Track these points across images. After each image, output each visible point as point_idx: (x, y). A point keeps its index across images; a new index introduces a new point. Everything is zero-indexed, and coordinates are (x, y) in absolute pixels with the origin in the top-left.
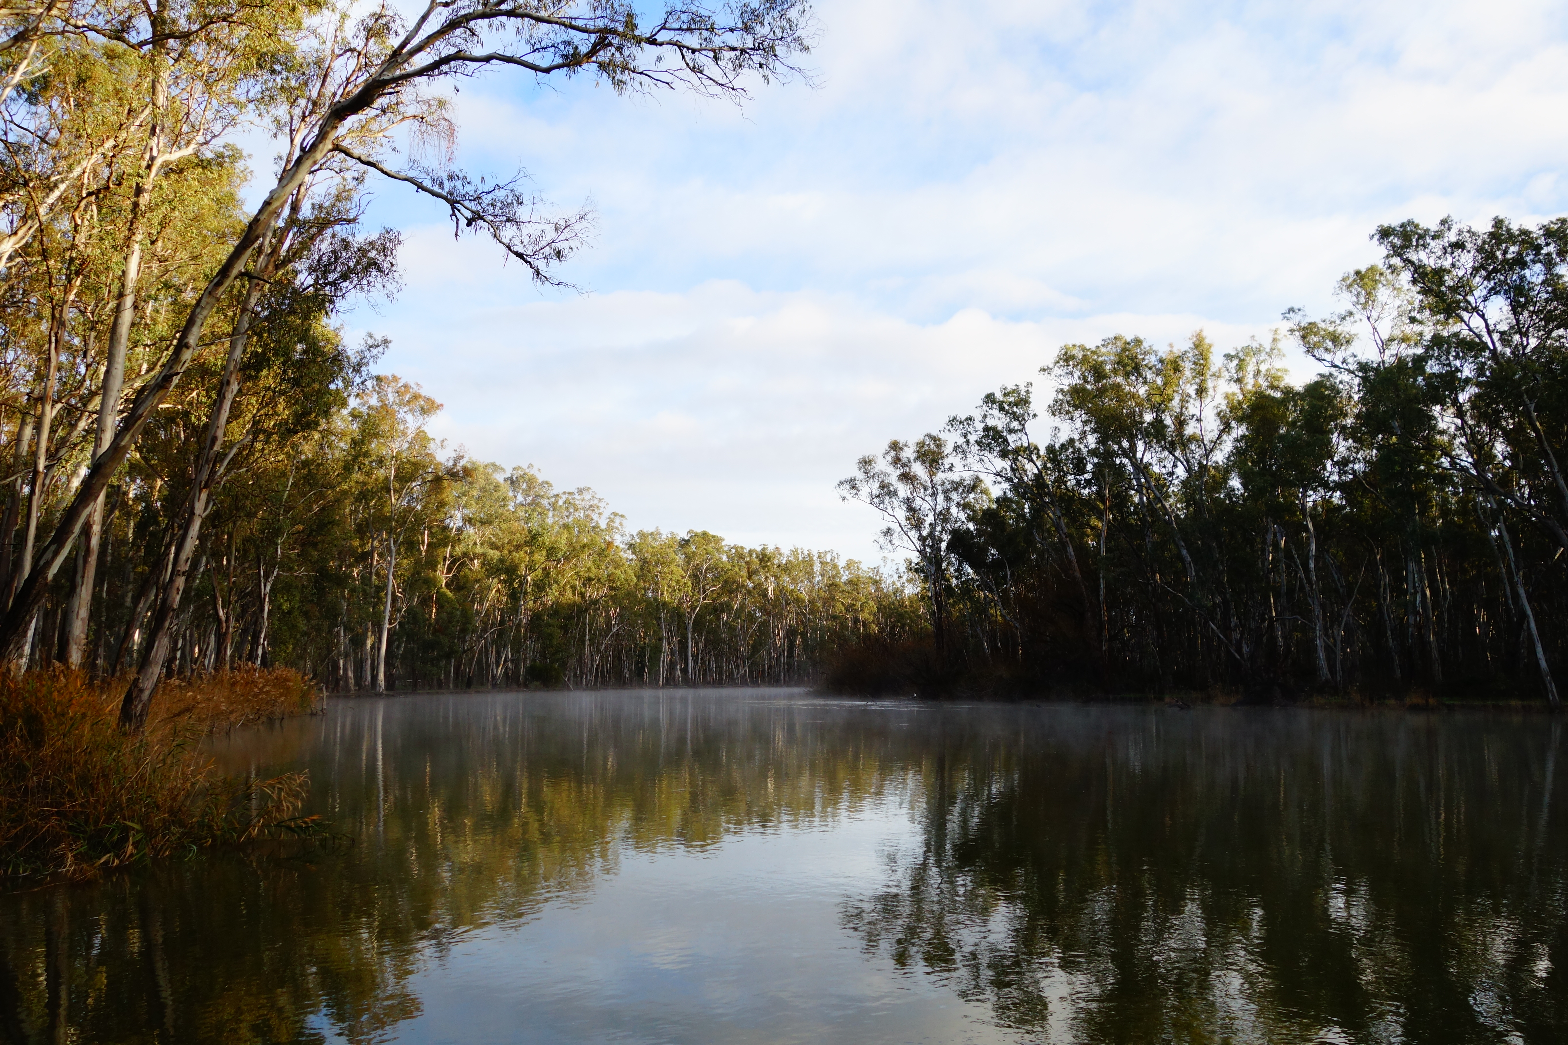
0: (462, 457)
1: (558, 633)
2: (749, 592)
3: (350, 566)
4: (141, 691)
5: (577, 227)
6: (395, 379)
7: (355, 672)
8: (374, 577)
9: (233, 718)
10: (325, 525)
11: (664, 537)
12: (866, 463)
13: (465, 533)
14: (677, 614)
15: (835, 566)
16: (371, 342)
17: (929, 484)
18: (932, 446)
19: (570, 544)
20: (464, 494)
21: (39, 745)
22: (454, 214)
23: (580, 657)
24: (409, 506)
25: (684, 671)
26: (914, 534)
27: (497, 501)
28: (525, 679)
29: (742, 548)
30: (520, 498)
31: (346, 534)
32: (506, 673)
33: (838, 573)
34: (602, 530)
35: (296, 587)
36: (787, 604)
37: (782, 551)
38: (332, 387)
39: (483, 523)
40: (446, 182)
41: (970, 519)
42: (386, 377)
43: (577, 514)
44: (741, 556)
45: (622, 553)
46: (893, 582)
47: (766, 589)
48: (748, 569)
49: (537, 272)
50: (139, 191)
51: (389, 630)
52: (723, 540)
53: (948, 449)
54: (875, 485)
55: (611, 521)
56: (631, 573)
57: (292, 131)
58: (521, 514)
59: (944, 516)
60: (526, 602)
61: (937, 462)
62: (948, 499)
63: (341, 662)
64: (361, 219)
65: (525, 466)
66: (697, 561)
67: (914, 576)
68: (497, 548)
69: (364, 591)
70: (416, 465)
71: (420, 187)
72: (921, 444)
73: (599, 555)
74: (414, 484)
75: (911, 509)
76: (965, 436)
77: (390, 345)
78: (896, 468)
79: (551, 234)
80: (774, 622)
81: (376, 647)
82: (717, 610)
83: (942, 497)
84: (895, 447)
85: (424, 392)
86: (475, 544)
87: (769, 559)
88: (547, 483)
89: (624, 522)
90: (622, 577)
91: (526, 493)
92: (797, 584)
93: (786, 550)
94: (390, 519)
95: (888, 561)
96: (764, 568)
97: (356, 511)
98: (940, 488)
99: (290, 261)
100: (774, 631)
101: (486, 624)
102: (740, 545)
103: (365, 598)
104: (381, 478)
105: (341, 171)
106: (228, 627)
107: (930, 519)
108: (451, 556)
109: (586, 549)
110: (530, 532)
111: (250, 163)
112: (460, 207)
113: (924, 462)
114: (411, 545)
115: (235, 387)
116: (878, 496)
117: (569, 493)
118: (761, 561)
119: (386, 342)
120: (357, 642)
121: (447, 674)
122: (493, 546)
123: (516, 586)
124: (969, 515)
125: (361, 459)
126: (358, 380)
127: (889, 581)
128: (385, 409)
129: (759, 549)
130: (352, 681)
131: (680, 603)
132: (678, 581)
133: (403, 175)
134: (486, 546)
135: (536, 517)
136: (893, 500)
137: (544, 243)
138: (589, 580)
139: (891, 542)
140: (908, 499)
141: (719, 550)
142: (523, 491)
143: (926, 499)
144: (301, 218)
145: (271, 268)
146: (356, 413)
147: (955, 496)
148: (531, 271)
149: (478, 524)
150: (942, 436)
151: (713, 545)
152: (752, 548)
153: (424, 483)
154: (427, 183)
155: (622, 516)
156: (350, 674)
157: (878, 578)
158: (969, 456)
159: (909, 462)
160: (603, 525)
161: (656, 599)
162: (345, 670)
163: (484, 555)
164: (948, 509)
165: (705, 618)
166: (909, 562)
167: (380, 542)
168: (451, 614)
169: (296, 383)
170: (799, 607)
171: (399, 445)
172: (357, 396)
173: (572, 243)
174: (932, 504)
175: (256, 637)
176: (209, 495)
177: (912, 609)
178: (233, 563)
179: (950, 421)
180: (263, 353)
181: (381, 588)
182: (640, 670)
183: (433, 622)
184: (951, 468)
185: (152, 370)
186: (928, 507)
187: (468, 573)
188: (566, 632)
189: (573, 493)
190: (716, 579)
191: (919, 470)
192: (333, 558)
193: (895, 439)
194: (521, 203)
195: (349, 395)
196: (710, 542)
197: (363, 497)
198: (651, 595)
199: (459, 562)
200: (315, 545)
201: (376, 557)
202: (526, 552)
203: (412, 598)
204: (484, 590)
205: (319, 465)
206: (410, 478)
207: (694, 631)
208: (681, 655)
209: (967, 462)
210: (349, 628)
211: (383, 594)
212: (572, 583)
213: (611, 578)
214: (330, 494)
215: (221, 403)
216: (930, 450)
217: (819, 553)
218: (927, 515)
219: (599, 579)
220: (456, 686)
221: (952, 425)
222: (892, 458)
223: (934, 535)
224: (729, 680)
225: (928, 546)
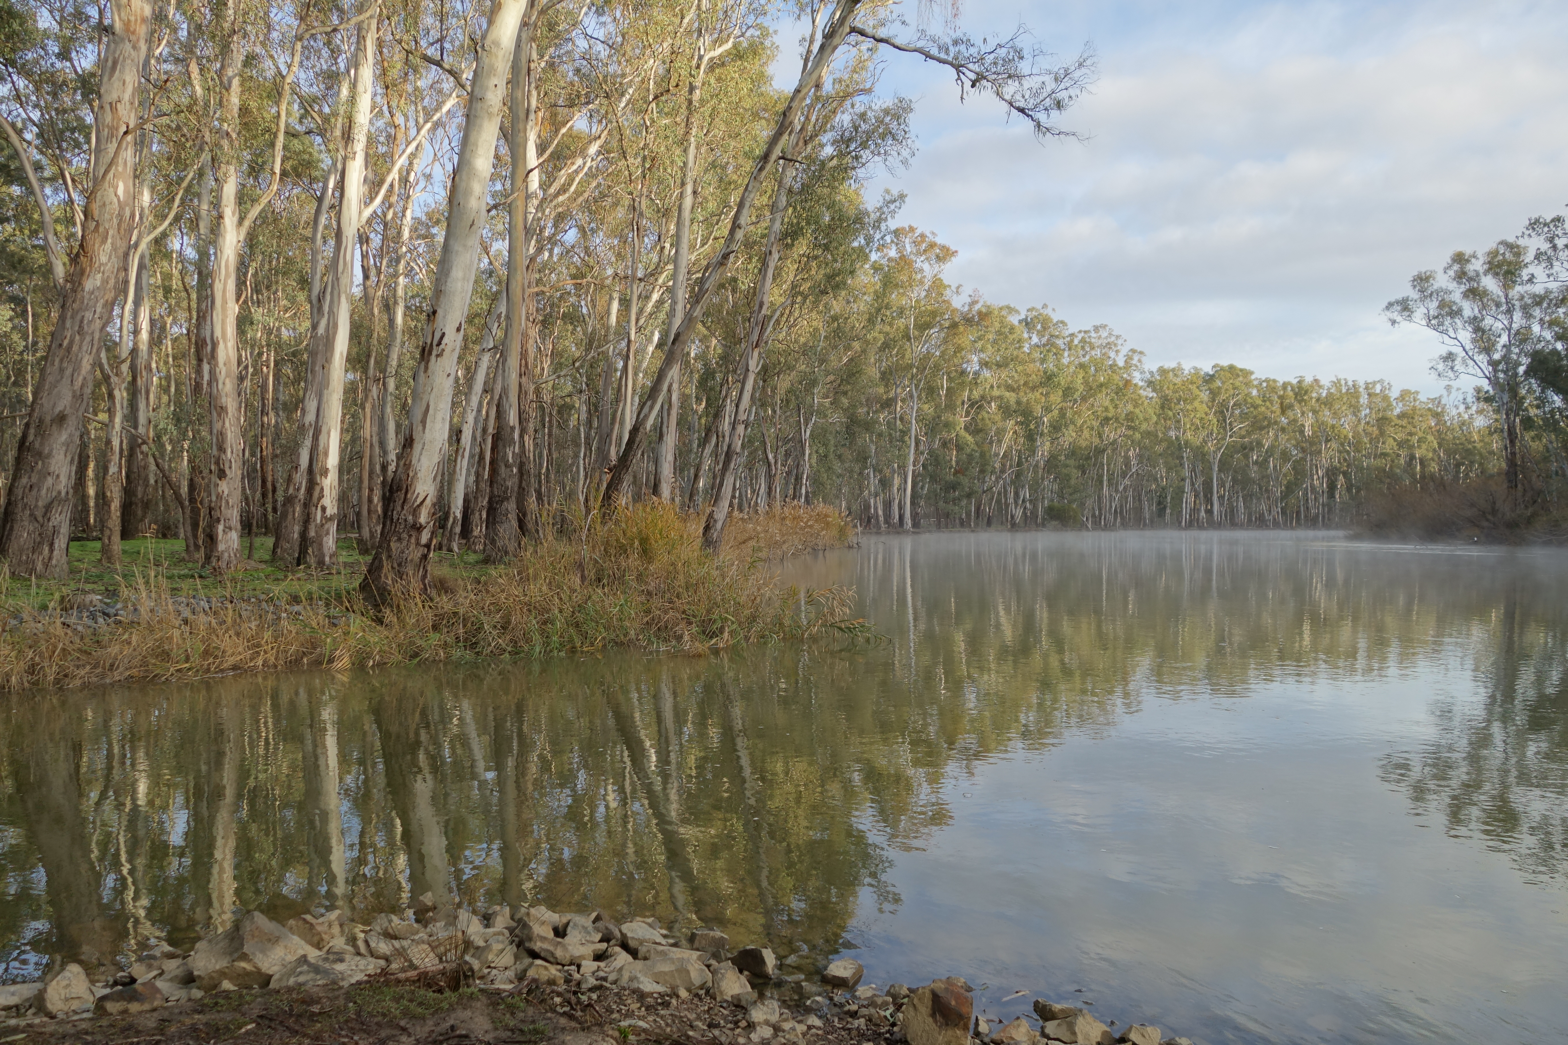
0: (977, 302)
1: (1075, 473)
2: (1283, 430)
3: (876, 412)
4: (715, 521)
5: (1076, 75)
6: (912, 229)
7: (884, 511)
8: (898, 422)
9: (785, 547)
10: (854, 374)
11: (1186, 372)
12: (1422, 281)
13: (981, 376)
14: (1200, 455)
15: (1386, 398)
16: (888, 198)
17: (1504, 300)
18: (1507, 255)
19: (1086, 382)
20: (980, 338)
22: (959, 78)
23: (1099, 498)
24: (928, 353)
25: (1209, 512)
26: (1482, 359)
27: (1012, 343)
28: (1044, 519)
29: (1274, 381)
30: (1035, 339)
31: (872, 381)
32: (1024, 513)
33: (1389, 405)
34: (1120, 368)
35: (831, 433)
36: (1328, 440)
37: (1322, 383)
38: (855, 244)
39: (999, 365)
40: (951, 48)
41: (1559, 337)
42: (903, 229)
43: (1093, 353)
44: (1273, 389)
45: (1141, 392)
46: (1459, 414)
47: (1303, 426)
48: (1282, 404)
49: (1039, 125)
50: (692, 89)
51: (914, 471)
52: (1252, 373)
53: (1529, 257)
54: (1433, 305)
55: (1129, 358)
56: (1151, 411)
57: (813, 11)
58: (1036, 355)
59: (1522, 337)
60: (1042, 444)
61: (1513, 274)
62: (1528, 316)
63: (872, 501)
64: (877, 88)
65: (1039, 307)
66: (1223, 397)
67: (1485, 405)
68: (1013, 390)
69: (890, 435)
70: (934, 314)
71: (928, 56)
72: (1494, 254)
73: (1117, 393)
74: (932, 331)
75: (1478, 330)
76: (1551, 240)
77: (906, 199)
78: (1460, 283)
79: (1051, 85)
80: (1311, 460)
81: (902, 489)
82: (1246, 450)
83: (1520, 314)
84: (1460, 259)
85: (939, 240)
86: (992, 387)
87: (1306, 392)
88: (1062, 322)
89: (1144, 359)
90: (1141, 416)
91: (1041, 334)
92: (1340, 419)
93: (1325, 381)
94: (911, 366)
95: (1453, 391)
96: (1300, 402)
97: (880, 360)
98: (1517, 304)
99: (817, 136)
100: (1311, 470)
101: (1003, 465)
102: (1272, 378)
103: (891, 442)
104: (902, 327)
105: (857, 44)
106: (776, 469)
107: (1504, 339)
108: (969, 400)
109: (1103, 389)
110: (1045, 373)
111: (776, 39)
112: (964, 70)
113: (1496, 274)
114: (931, 391)
115: (776, 256)
116: (1437, 317)
117: (1085, 332)
118: (1296, 394)
119: (902, 197)
120: (885, 483)
121: (968, 513)
122: (1009, 388)
123: (1033, 427)
124: (1556, 333)
125: (883, 311)
126: (878, 236)
127: (1454, 412)
128: (904, 262)
129: (1295, 381)
130: (882, 519)
131: (1205, 442)
132: (1201, 419)
133: (912, 46)
134: (1003, 389)
135: (1051, 357)
136: (1457, 320)
137: (1045, 95)
138: (1107, 419)
139: (1452, 368)
140: (1475, 318)
141: (1248, 384)
142: (1038, 331)
143: (1499, 317)
144: (824, 94)
145: (801, 143)
146: (877, 266)
147: (1537, 312)
148: (1032, 124)
149: (994, 367)
150: (1521, 242)
151: (1241, 379)
152: (1286, 380)
153: (942, 329)
154: (934, 51)
155: (1141, 353)
156: (880, 512)
157: (1439, 410)
158: (1555, 263)
159: (1478, 275)
160: (1121, 363)
161: (1177, 438)
162: (876, 509)
163: (1000, 398)
164: (1529, 328)
165: (1232, 457)
166: (1478, 390)
167: (903, 389)
168: (970, 456)
169: (826, 248)
170: (1342, 444)
171: (917, 293)
172: (878, 250)
173: (1072, 92)
174: (1506, 322)
175: (798, 478)
176: (760, 353)
177: (1482, 444)
178: (778, 412)
179: (1530, 224)
180: (798, 223)
181: (904, 433)
182: (1161, 512)
183: (954, 463)
184: (1531, 280)
185: (706, 244)
186: (1500, 326)
187: (986, 416)
188: (1084, 473)
189: (1089, 331)
190: (1244, 417)
191: (1490, 283)
192: (861, 404)
193: (1459, 249)
194: (1022, 58)
195: (871, 251)
196: (1238, 376)
197: (886, 346)
198: (1172, 434)
199: (976, 405)
200: (845, 393)
201: (900, 403)
202: (1042, 394)
203: (933, 441)
204: (1000, 432)
205: (846, 319)
206: (928, 326)
207: (1220, 470)
208: (1205, 496)
209: (1553, 271)
210: (877, 469)
211: (907, 438)
212: (1089, 423)
213: (1130, 417)
214: (856, 345)
215: (766, 271)
216: (1505, 260)
217: (1367, 384)
218: (1500, 336)
219: (1117, 419)
220: (977, 525)
221: (1534, 229)
222: (1456, 272)
223: (1509, 358)
224: (1260, 522)
225: (1502, 371)
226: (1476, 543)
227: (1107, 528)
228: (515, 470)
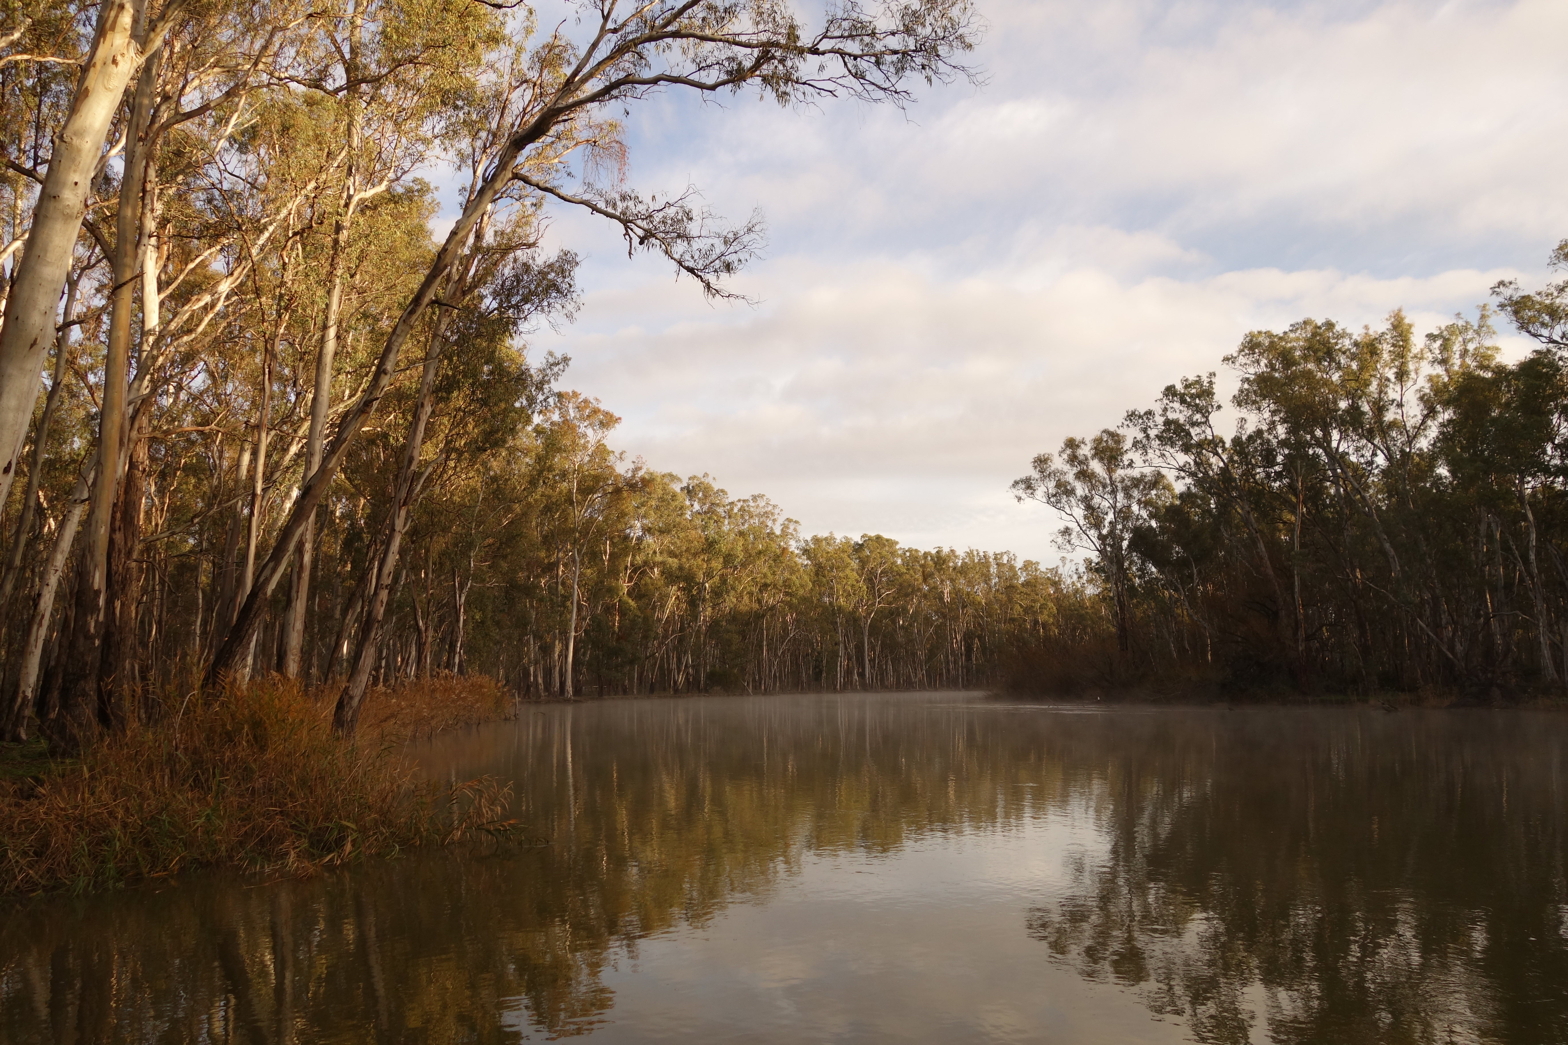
0: (640, 468)
1: (737, 639)
2: (925, 596)
3: (537, 577)
4: (351, 698)
5: (746, 239)
6: (575, 394)
7: (544, 679)
8: (560, 587)
9: (433, 723)
10: (514, 538)
11: (838, 541)
12: (1041, 462)
13: (644, 542)
14: (853, 619)
15: (1012, 568)
16: (551, 360)
17: (1108, 482)
18: (1110, 442)
19: (746, 550)
20: (643, 505)
21: (263, 749)
22: (627, 234)
23: (759, 663)
24: (591, 517)
25: (862, 675)
26: (1093, 533)
27: (674, 510)
28: (706, 685)
29: (916, 551)
30: (697, 507)
31: (533, 545)
32: (687, 679)
33: (1015, 574)
34: (777, 537)
35: (489, 598)
36: (964, 607)
37: (957, 553)
38: (517, 405)
39: (661, 532)
40: (619, 203)
41: (1152, 516)
42: (567, 394)
43: (752, 521)
44: (916, 559)
45: (797, 559)
46: (1073, 582)
47: (942, 592)
48: (923, 572)
49: (708, 286)
50: (338, 228)
51: (575, 637)
52: (897, 543)
53: (1128, 444)
54: (1051, 484)
55: (785, 528)
56: (806, 578)
57: (474, 162)
58: (698, 522)
59: (1124, 514)
60: (704, 610)
61: (1116, 459)
62: (1128, 496)
63: (532, 669)
64: (540, 243)
65: (700, 475)
66: (871, 565)
67: (1095, 576)
68: (676, 556)
69: (551, 600)
70: (597, 478)
71: (595, 209)
72: (1098, 441)
73: (775, 561)
74: (595, 496)
75: (1089, 507)
76: (1145, 430)
77: (570, 363)
78: (1072, 465)
79: (720, 248)
80: (951, 625)
81: (564, 655)
82: (893, 614)
83: (1122, 495)
84: (1071, 444)
85: (603, 407)
86: (655, 552)
87: (944, 562)
88: (722, 491)
89: (799, 528)
90: (797, 582)
91: (702, 502)
92: (974, 587)
93: (961, 552)
94: (574, 530)
95: (1067, 562)
96: (939, 571)
97: (542, 524)
98: (1119, 485)
99: (476, 287)
100: (951, 634)
101: (666, 631)
102: (914, 548)
103: (552, 608)
104: (565, 491)
105: (520, 198)
106: (427, 637)
107: (1110, 517)
108: (632, 565)
109: (762, 556)
110: (707, 539)
111: (436, 195)
112: (633, 226)
113: (1102, 459)
114: (594, 556)
115: (428, 409)
116: (1055, 495)
117: (744, 501)
118: (936, 563)
119: (566, 360)
120: (546, 650)
121: (631, 679)
122: (672, 554)
123: (695, 593)
124: (1151, 512)
125: (545, 473)
126: (541, 397)
127: (1069, 581)
128: (567, 426)
129: (934, 552)
130: (541, 687)
131: (856, 608)
132: (853, 586)
133: (578, 198)
134: (665, 555)
135: (712, 524)
136: (1071, 499)
137: (714, 257)
138: (766, 585)
139: (1069, 541)
140: (1086, 497)
141: (893, 554)
142: (699, 499)
143: (1105, 496)
144: (484, 245)
145: (458, 294)
146: (539, 429)
147: (1136, 493)
148: (702, 285)
149: (657, 533)
150: (1121, 432)
151: (887, 548)
152: (927, 550)
153: (605, 494)
154: (601, 205)
155: (796, 522)
156: (540, 680)
157: (1057, 579)
158: (1149, 451)
159: (1087, 459)
160: (778, 532)
161: (831, 604)
162: (535, 676)
163: (663, 563)
164: (1129, 507)
165: (881, 622)
166: (1088, 562)
167: (565, 553)
168: (633, 622)
169: (484, 402)
170: (976, 610)
171: (580, 458)
172: (540, 412)
173: (741, 255)
174: (1111, 502)
175: (452, 646)
176: (408, 512)
177: (1093, 610)
178: (430, 575)
179: (1128, 416)
180: (454, 376)
181: (567, 597)
182: (818, 675)
183: (616, 629)
184: (1131, 464)
185: (354, 395)
186: (1107, 505)
187: (649, 581)
188: (744, 638)
189: (748, 500)
190: (891, 583)
191: (1096, 467)
192: (522, 569)
193: (1071, 436)
194: (691, 219)
195: (533, 412)
196: (884, 545)
197: (548, 509)
198: (826, 599)
199: (640, 571)
200: (505, 557)
201: (561, 568)
202: (703, 560)
203: (596, 606)
204: (664, 598)
205: (507, 480)
206: (592, 490)
207: (870, 635)
208: (857, 659)
209: (1148, 458)
210: (538, 637)
211: (568, 603)
212: (749, 589)
213: (787, 584)
214: (517, 508)
215: (417, 424)
216: (1108, 447)
217: (996, 554)
218: (1107, 514)
219: (775, 585)
220: (639, 692)
221: (1131, 420)
222: (1069, 455)
223: (1115, 534)
224: (907, 685)
225: (1109, 545)
226: (1098, 702)
227: (766, 693)
228: (97, 642)
